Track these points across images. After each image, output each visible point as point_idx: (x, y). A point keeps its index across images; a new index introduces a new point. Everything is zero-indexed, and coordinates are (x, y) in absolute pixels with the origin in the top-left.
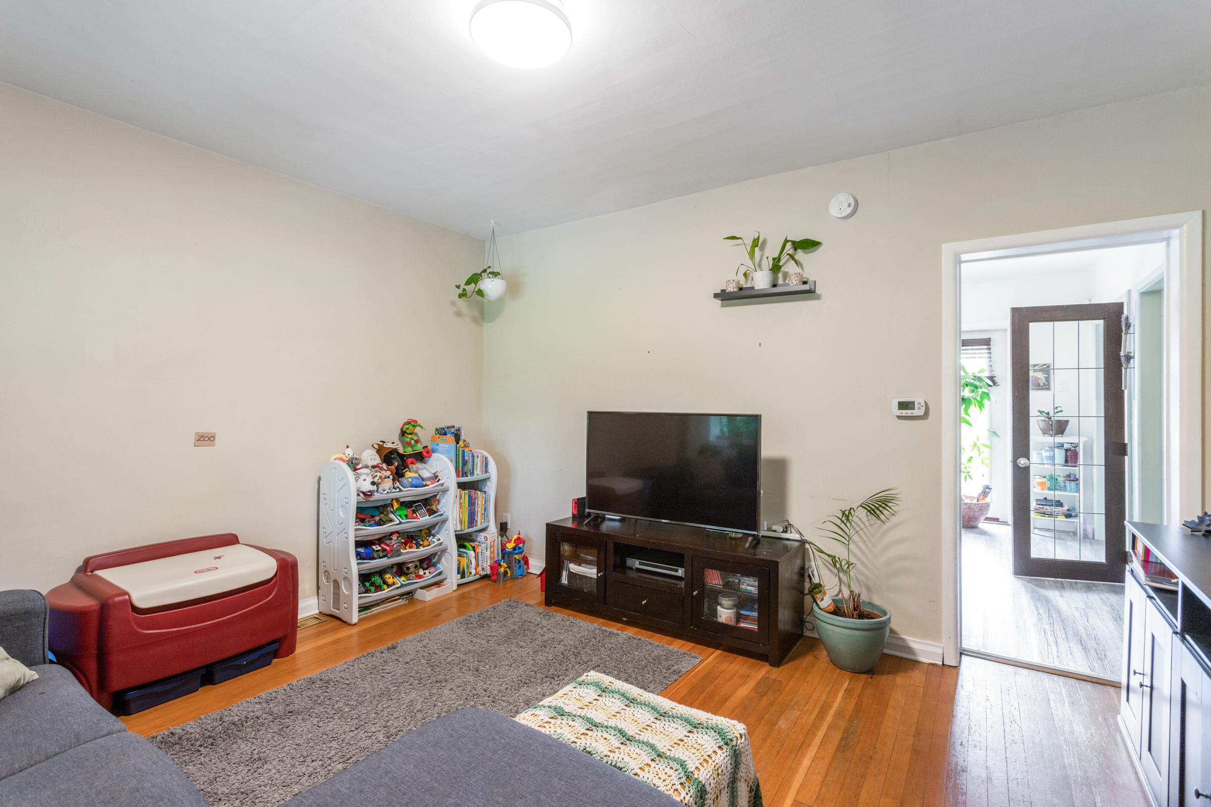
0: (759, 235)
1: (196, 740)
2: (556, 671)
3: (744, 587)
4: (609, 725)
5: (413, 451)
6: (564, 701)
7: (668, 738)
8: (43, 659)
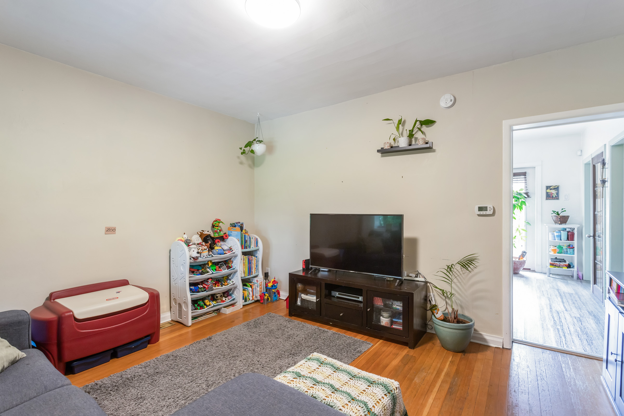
0: (402, 118)
1: (109, 387)
2: (295, 351)
3: (395, 307)
4: (325, 382)
5: (219, 235)
6: (301, 369)
7: (357, 389)
8: (29, 346)
